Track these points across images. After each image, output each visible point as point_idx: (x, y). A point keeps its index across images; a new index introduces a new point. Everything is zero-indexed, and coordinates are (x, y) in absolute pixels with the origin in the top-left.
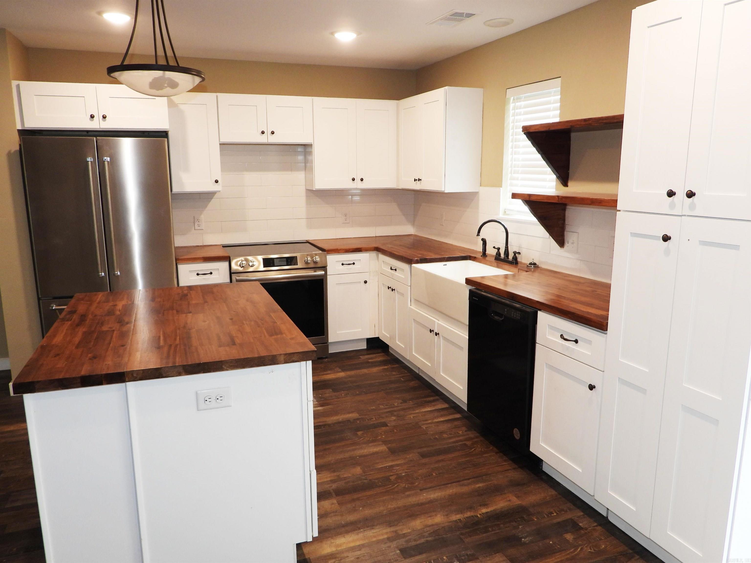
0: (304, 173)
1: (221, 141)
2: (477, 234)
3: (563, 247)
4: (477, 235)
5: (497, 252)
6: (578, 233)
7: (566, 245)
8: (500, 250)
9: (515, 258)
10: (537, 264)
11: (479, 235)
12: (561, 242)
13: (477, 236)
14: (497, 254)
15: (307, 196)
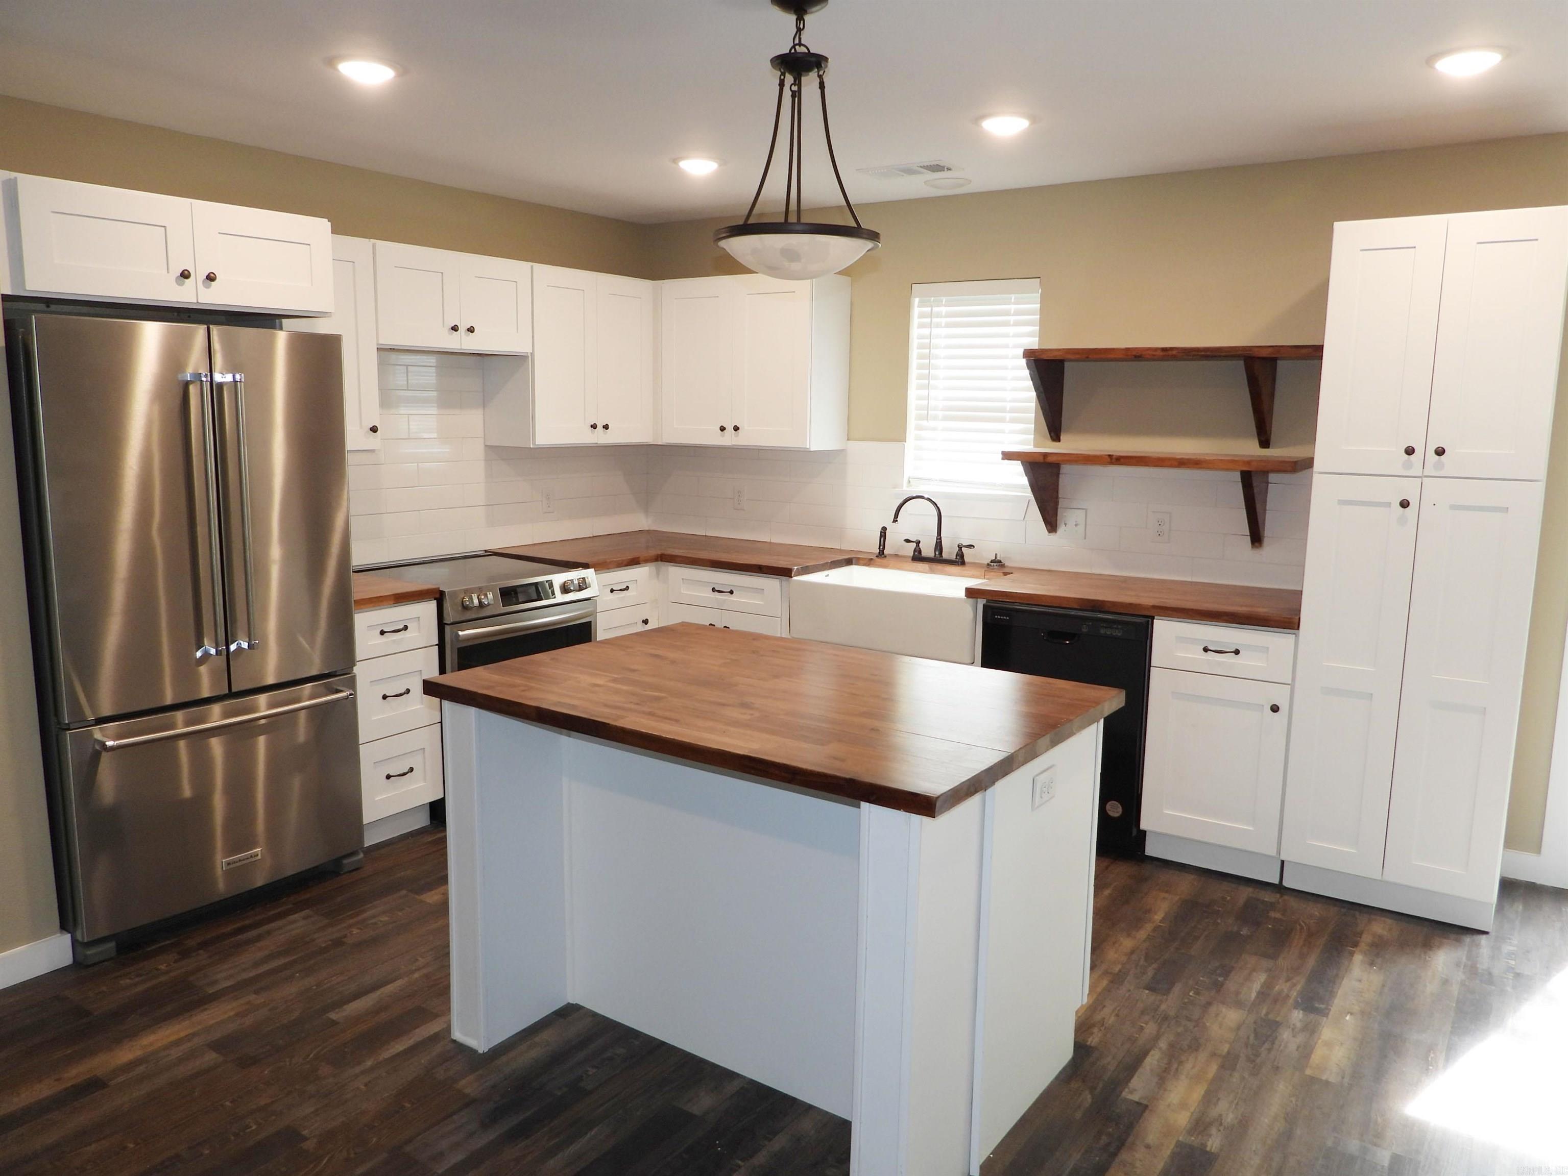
0: (483, 413)
1: (381, 342)
2: (894, 520)
3: (1056, 532)
4: (892, 520)
5: (915, 548)
6: (1084, 510)
7: (1061, 529)
8: (920, 545)
9: (960, 555)
10: (1002, 561)
11: (897, 521)
12: (1051, 524)
13: (893, 522)
14: (915, 551)
15: (487, 460)
